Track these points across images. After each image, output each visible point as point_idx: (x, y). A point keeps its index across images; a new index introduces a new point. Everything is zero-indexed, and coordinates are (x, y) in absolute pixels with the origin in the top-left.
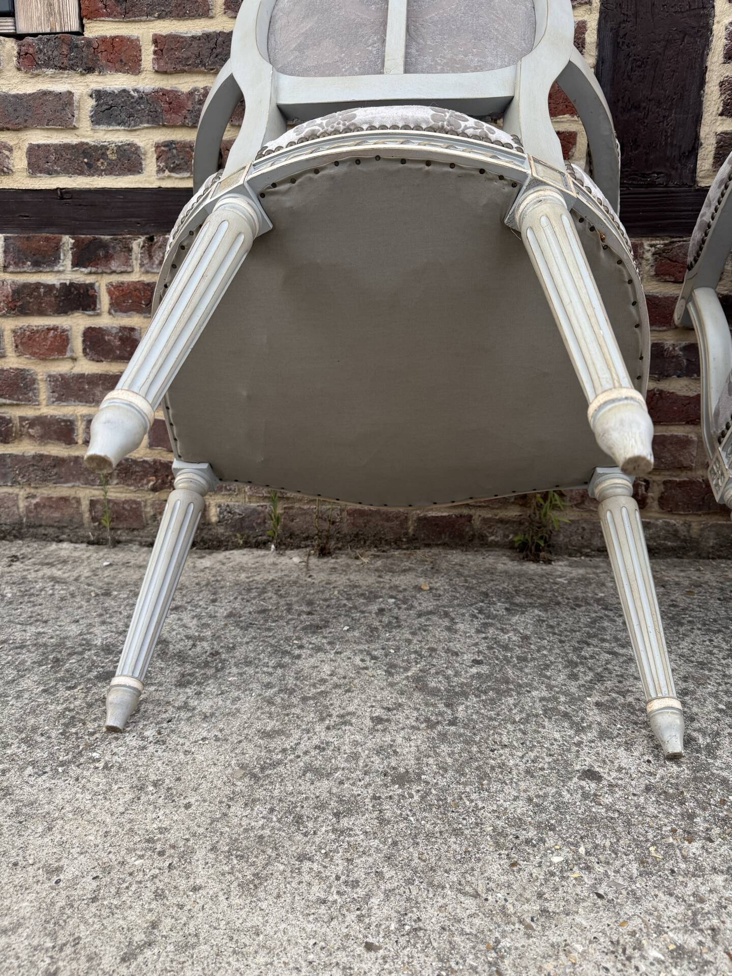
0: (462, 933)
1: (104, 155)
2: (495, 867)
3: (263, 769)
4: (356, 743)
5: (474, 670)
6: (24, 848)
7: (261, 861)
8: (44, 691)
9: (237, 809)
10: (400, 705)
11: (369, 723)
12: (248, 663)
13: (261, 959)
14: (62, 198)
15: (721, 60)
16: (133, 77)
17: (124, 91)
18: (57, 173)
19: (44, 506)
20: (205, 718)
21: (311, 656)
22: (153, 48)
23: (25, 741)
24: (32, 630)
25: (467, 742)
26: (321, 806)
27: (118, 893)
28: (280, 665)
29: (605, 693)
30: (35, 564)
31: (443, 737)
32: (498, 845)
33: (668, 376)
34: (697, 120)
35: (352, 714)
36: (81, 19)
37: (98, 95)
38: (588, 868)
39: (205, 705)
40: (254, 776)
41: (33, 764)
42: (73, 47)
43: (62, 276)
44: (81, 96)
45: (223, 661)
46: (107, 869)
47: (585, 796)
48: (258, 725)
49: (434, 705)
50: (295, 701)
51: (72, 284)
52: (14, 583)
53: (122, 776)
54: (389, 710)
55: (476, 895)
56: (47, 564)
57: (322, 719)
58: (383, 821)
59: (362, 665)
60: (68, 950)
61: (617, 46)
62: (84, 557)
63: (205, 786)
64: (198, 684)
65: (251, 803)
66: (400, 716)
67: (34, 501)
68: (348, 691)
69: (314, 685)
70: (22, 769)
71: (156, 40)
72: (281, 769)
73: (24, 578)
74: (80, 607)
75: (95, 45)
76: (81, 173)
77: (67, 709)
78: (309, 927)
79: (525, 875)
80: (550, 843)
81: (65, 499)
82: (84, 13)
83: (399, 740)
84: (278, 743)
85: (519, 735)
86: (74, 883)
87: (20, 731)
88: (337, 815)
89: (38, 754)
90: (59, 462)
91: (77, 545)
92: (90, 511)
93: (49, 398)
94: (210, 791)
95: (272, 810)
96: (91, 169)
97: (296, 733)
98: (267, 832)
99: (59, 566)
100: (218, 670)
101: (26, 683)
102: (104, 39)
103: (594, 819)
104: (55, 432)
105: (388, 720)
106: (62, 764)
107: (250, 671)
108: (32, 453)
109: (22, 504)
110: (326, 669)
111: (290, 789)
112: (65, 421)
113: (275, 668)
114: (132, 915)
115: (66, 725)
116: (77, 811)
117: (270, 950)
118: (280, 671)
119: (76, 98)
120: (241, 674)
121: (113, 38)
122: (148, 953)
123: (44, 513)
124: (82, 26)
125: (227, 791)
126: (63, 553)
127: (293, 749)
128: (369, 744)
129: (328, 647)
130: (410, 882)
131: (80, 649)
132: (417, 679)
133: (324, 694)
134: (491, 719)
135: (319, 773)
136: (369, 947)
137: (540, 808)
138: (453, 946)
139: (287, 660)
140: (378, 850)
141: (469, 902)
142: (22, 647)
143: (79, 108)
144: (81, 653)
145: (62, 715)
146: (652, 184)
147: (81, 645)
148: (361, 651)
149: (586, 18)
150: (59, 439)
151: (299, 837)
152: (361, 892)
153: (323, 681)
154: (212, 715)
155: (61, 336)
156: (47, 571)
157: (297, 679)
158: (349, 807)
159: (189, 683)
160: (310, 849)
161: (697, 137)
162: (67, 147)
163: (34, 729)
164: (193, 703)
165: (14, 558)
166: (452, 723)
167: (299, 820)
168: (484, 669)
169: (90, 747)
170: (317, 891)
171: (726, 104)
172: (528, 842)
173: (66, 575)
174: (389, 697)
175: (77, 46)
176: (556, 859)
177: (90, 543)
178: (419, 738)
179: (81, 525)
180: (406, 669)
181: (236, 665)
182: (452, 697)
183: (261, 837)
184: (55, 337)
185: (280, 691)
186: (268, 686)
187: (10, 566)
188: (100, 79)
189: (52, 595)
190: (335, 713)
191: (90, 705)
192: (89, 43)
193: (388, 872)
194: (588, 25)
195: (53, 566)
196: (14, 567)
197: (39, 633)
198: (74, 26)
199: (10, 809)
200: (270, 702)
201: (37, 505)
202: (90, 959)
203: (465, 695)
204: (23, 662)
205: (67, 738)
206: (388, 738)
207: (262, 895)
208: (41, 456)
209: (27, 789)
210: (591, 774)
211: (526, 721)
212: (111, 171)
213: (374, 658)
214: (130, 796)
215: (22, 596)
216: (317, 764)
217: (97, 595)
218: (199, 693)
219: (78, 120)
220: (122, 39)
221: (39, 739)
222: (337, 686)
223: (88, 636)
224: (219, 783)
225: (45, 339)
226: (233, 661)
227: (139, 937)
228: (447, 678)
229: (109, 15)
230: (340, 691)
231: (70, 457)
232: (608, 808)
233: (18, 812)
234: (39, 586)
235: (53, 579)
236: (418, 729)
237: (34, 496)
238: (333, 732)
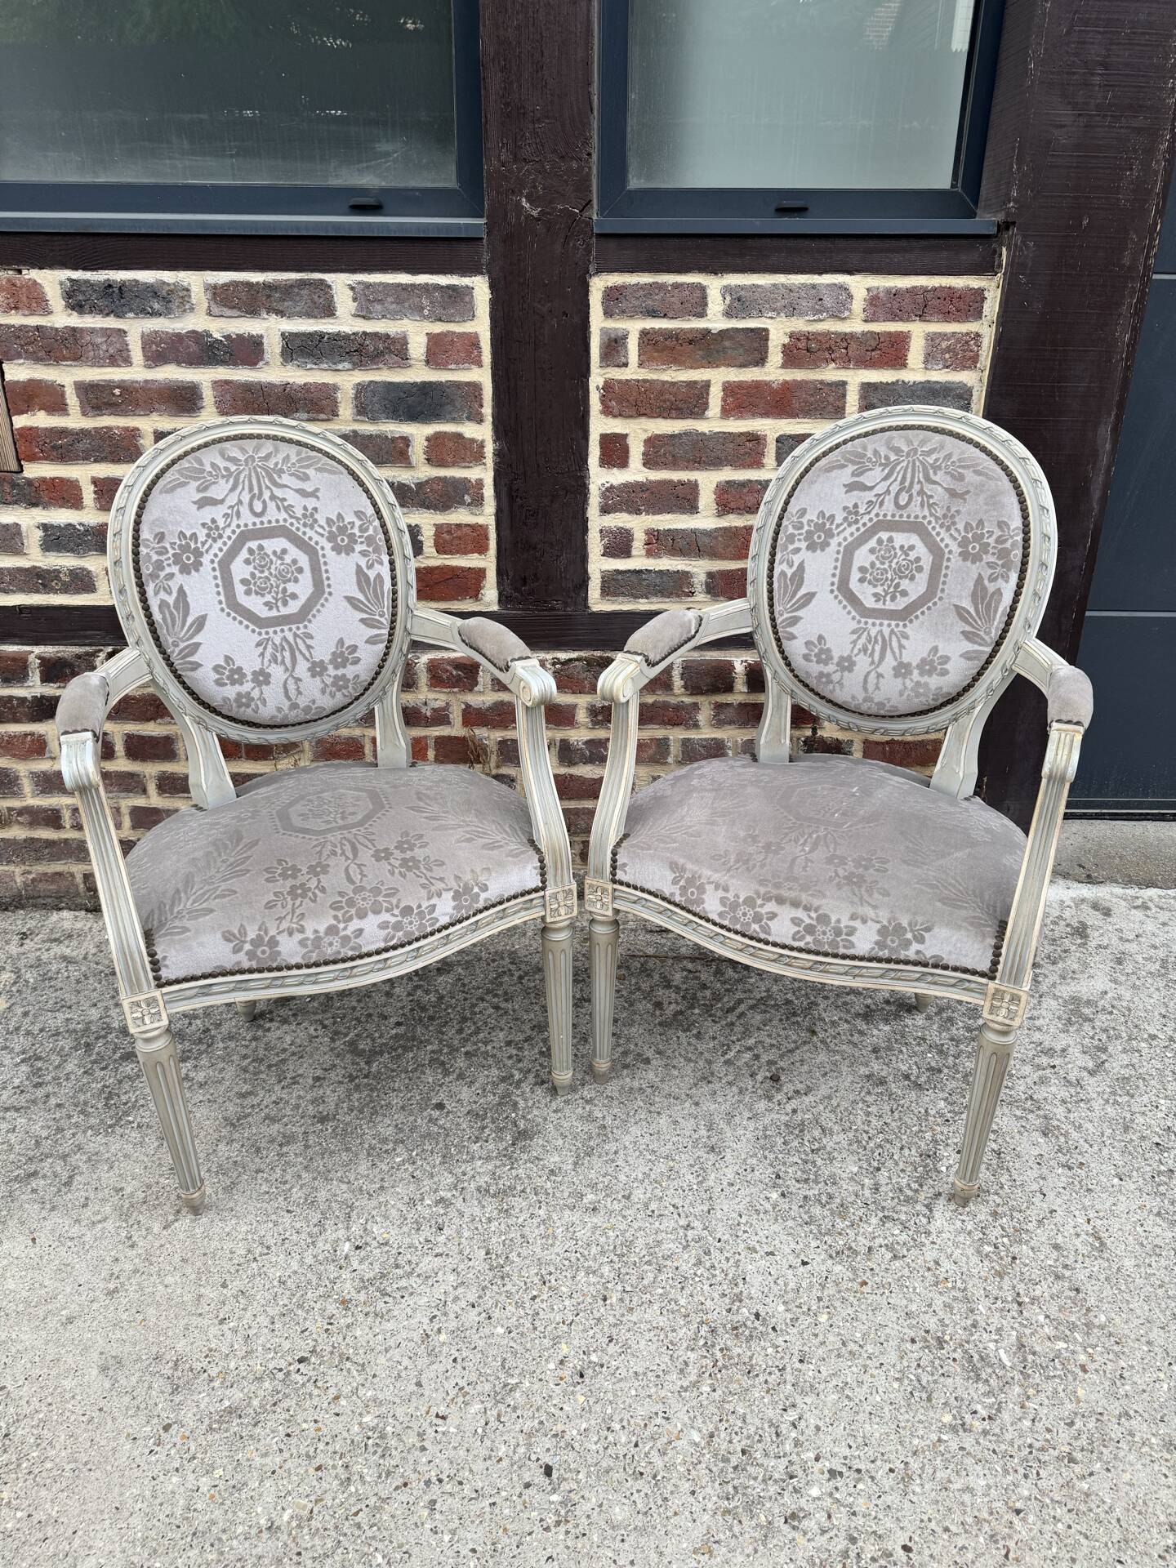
0: (336, 1201)
1: (57, 577)
2: (363, 1168)
3: (238, 1120)
4: (300, 1097)
5: (394, 1031)
6: (99, 1179)
7: (234, 1175)
8: (85, 1072)
9: (222, 1147)
10: (335, 1066)
11: (310, 1081)
12: (231, 1038)
13: (233, 1222)
14: (21, 612)
15: (598, 513)
16: (76, 512)
17: (70, 525)
18: (14, 592)
19: (41, 881)
20: (201, 1086)
21: (278, 1028)
22: (92, 488)
23: (82, 1112)
24: (61, 1016)
25: (371, 1090)
26: (273, 1141)
27: (157, 1198)
28: (255, 1039)
29: (475, 1044)
30: (44, 942)
31: (357, 1088)
32: (369, 1155)
33: (575, 764)
34: (584, 558)
35: (301, 1075)
36: (19, 461)
37: (45, 527)
38: (414, 1163)
39: (200, 1076)
40: (233, 1125)
41: (91, 1128)
42: (14, 485)
43: (33, 690)
44: (29, 527)
45: (213, 1037)
46: (149, 1187)
47: (430, 1121)
48: (236, 1089)
49: (357, 1064)
50: (262, 1068)
51: (43, 697)
52: (31, 967)
53: (150, 1131)
54: (326, 1070)
55: (349, 1182)
56: (55, 940)
57: (280, 1082)
58: (307, 1147)
59: (314, 1034)
60: (136, 1227)
61: (512, 498)
62: (86, 928)
63: (202, 1134)
64: (196, 1058)
65: (230, 1142)
66: (333, 1074)
67: (31, 877)
68: (301, 1057)
69: (277, 1055)
70: (85, 1132)
71: (95, 481)
72: (250, 1119)
73: (39, 959)
74: (95, 990)
75: (37, 484)
76: (38, 592)
77: (104, 1086)
78: (259, 1206)
79: (378, 1170)
80: (398, 1150)
81: (60, 874)
82: (21, 457)
83: (328, 1093)
84: (249, 1101)
85: (407, 1081)
86: (132, 1195)
87: (76, 1105)
88: (281, 1145)
89: (93, 1121)
90: (50, 843)
91: (77, 913)
92: (85, 883)
93: (33, 792)
94: (205, 1136)
95: (243, 1146)
96: (46, 588)
97: (261, 1093)
98: (239, 1158)
99: (66, 942)
100: (209, 1046)
101: (70, 1066)
102: (43, 480)
103: (429, 1134)
104: (43, 819)
105: (324, 1078)
106: (110, 1126)
107: (232, 1044)
108: (24, 836)
109: (19, 880)
110: (288, 1039)
111: (254, 1131)
112: (52, 810)
113: (250, 1041)
114: (166, 1208)
115: (107, 1099)
116: (126, 1156)
117: (238, 1218)
118: (254, 1044)
119: (24, 529)
120: (226, 1048)
121: (53, 479)
122: (176, 1224)
123: (41, 886)
124: (21, 466)
125: (216, 1135)
126: (67, 925)
127: (259, 1105)
128: (308, 1097)
129: (292, 1019)
130: (315, 1179)
131: (103, 1033)
132: (353, 1043)
133: (283, 1061)
134: (393, 1071)
135: (274, 1120)
136: (288, 1211)
137: (401, 1130)
138: (330, 1207)
139: (260, 1033)
140: (301, 1163)
141: (344, 1187)
142: (58, 1034)
143: (27, 536)
144: (105, 1037)
145: (102, 1091)
146: (553, 609)
147: (103, 1029)
148: (316, 1021)
149: (481, 476)
150: (47, 825)
151: (257, 1160)
152: (288, 1186)
153: (284, 1050)
154: (206, 1083)
155: (38, 741)
156: (58, 949)
157: (266, 1049)
158: (289, 1139)
159: (189, 1058)
160: (263, 1166)
161: (586, 571)
162: (20, 570)
163: (86, 1103)
164: (192, 1074)
165: (24, 936)
166: (366, 1076)
167: (258, 1150)
168: (401, 1030)
169: (126, 1114)
170: (264, 1188)
171: (606, 548)
172: (386, 1151)
173: (75, 953)
174: (328, 1059)
175: (18, 485)
176: (398, 1160)
177: (87, 910)
178: (341, 1089)
179: (78, 894)
180: (346, 1035)
181: (222, 1041)
182: (371, 1056)
183: (236, 1162)
184: (33, 741)
185: (253, 1061)
186: (245, 1057)
187: (22, 945)
188: (44, 513)
189: (68, 977)
190: (289, 1076)
191: (120, 1082)
192: (29, 482)
193: (304, 1175)
194: (485, 482)
195: (61, 942)
196: (26, 947)
197: (67, 1019)
198: (14, 467)
199: (84, 1158)
200: (245, 1070)
201: (33, 880)
202: (147, 1229)
203: (381, 1053)
204: (62, 1049)
205: (109, 1108)
206: (321, 1092)
207: (234, 1192)
208: (32, 839)
209: (92, 1145)
210: (440, 1106)
211: (415, 1070)
212: (66, 589)
213: (325, 1027)
214: (156, 1144)
215: (43, 981)
216: (273, 1114)
217: (106, 975)
218: (196, 1066)
219: (28, 546)
220: (62, 480)
221: (91, 1110)
222: (294, 1054)
223: (107, 1020)
224: (211, 1131)
225: (23, 743)
226: (219, 1037)
227: (171, 1218)
228: (373, 1040)
229: (46, 459)
230: (295, 1058)
231: (60, 839)
232: (440, 1127)
233: (89, 1159)
234: (54, 968)
235: (64, 958)
236: (342, 1083)
237: (29, 873)
238: (286, 1091)
